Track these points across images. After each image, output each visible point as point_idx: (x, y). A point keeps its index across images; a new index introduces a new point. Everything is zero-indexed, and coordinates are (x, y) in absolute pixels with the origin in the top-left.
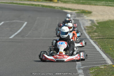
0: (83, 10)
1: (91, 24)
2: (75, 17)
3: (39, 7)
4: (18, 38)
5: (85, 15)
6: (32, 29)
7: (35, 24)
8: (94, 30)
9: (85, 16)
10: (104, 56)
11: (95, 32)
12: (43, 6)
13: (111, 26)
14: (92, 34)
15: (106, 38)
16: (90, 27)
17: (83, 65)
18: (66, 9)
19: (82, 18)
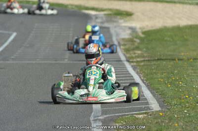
0: (117, 10)
1: (131, 34)
2: (102, 23)
5: (120, 19)
6: (24, 45)
8: (136, 44)
9: (121, 21)
10: (147, 93)
11: (138, 48)
13: (166, 39)
14: (131, 52)
15: (156, 59)
17: (104, 113)
18: (87, 8)
19: (115, 24)
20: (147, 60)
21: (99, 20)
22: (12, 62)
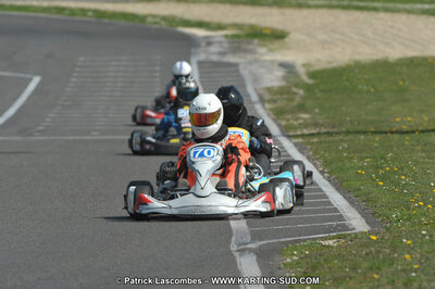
0: (252, 27)
1: (284, 78)
2: (222, 54)
3: (86, 19)
4: (8, 138)
5: (260, 45)
6: (60, 102)
7: (71, 85)
8: (297, 100)
9: (262, 50)
10: (337, 199)
11: (301, 108)
12: (100, 14)
13: (360, 87)
14: (290, 117)
15: (344, 130)
16: (281, 91)
17: (255, 236)
18: (188, 24)
19: (249, 57)
20: (325, 133)
21: (214, 49)
22: (41, 138)
